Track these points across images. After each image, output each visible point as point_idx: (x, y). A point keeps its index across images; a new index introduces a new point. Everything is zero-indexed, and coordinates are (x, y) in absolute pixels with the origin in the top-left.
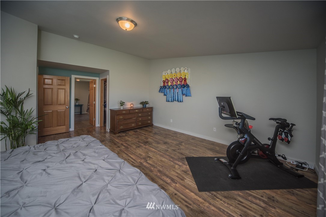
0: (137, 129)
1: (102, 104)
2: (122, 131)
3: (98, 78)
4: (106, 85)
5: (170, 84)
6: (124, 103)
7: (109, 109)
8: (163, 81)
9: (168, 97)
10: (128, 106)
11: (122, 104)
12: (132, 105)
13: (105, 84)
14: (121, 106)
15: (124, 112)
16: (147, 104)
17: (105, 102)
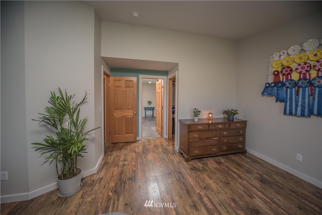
0: (219, 157)
1: (170, 111)
2: (196, 157)
3: (166, 77)
4: (175, 86)
5: (295, 76)
6: (200, 112)
7: (179, 119)
8: (274, 72)
9: (291, 106)
10: (204, 115)
11: (196, 113)
12: (210, 115)
13: (173, 84)
14: (195, 116)
15: (200, 127)
16: (235, 114)
17: (174, 108)
